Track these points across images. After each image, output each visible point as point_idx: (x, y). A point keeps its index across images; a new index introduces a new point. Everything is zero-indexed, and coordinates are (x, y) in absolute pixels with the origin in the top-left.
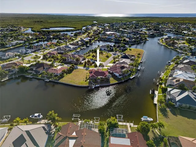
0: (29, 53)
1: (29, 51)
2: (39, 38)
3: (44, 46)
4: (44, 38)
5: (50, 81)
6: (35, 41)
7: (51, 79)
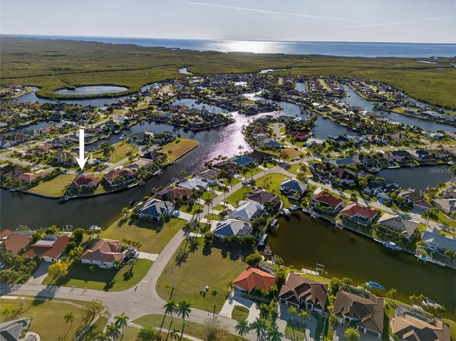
0: (5, 148)
1: (8, 143)
2: (38, 117)
3: (35, 135)
4: (48, 114)
5: (16, 191)
6: (28, 123)
7: (18, 189)
